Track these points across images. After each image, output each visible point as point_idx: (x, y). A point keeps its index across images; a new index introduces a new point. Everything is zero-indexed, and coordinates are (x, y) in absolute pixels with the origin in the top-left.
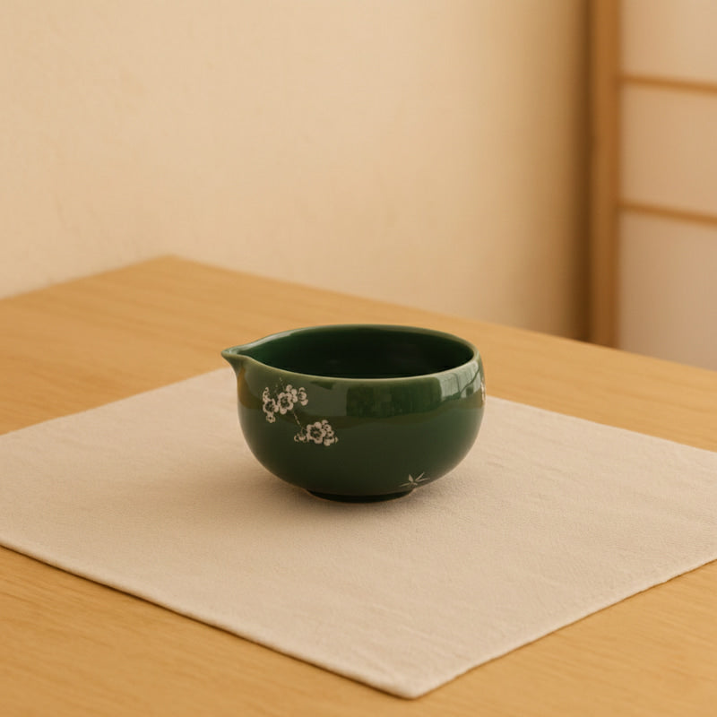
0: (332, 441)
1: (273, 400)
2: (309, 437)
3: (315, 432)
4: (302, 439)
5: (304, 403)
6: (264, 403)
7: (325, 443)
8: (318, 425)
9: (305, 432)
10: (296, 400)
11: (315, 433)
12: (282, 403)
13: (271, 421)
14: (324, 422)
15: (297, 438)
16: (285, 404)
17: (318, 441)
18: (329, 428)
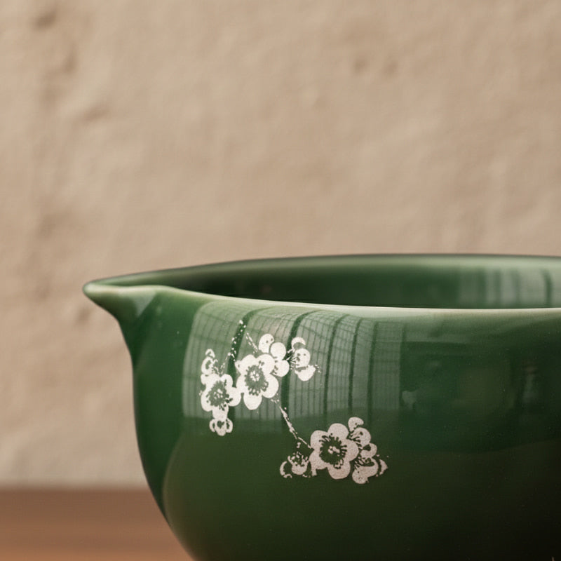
0: (373, 471)
1: (227, 378)
2: (317, 462)
3: (333, 450)
4: (299, 470)
5: (306, 375)
6: (203, 387)
7: (355, 476)
8: (337, 430)
9: (307, 452)
10: (283, 369)
11: (333, 452)
12: (248, 379)
13: (222, 432)
14: (354, 421)
15: (288, 468)
16: (256, 386)
17: (337, 473)
18: (366, 438)
